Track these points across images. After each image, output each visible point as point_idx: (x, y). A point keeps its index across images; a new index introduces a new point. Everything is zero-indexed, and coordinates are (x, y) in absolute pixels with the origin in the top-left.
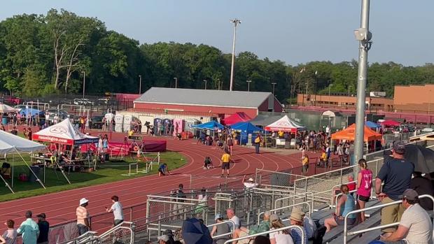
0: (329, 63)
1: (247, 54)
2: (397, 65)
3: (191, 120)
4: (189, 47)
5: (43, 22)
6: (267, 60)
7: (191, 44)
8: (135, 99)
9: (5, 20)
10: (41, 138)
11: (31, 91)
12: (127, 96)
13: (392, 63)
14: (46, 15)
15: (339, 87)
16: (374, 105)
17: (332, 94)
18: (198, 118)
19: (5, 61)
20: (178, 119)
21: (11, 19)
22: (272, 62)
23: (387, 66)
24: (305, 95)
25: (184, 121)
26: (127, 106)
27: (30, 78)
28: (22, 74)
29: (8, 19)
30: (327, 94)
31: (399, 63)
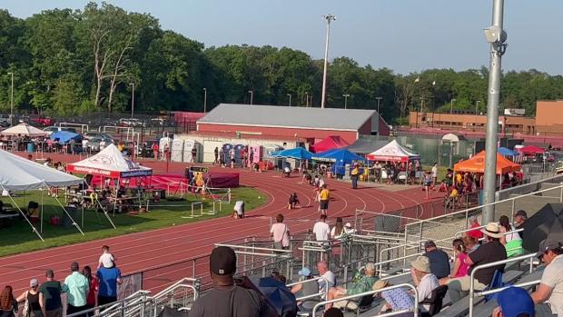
0: (452, 71)
1: (344, 59)
2: (539, 73)
3: (271, 145)
4: (268, 50)
5: (80, 19)
6: (369, 67)
7: (269, 47)
8: (198, 119)
9: (31, 16)
10: (77, 169)
11: (65, 109)
12: (188, 115)
13: (534, 70)
14: (83, 11)
15: (464, 102)
16: (510, 126)
17: (455, 112)
18: (281, 144)
19: (31, 69)
20: (254, 144)
21: (39, 15)
22: (376, 69)
23: (526, 76)
24: (419, 114)
25: (261, 148)
26: (189, 128)
27: (63, 92)
28: (53, 87)
29: (34, 15)
30: (448, 112)
31: (543, 72)
